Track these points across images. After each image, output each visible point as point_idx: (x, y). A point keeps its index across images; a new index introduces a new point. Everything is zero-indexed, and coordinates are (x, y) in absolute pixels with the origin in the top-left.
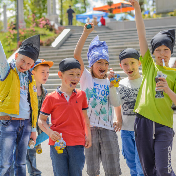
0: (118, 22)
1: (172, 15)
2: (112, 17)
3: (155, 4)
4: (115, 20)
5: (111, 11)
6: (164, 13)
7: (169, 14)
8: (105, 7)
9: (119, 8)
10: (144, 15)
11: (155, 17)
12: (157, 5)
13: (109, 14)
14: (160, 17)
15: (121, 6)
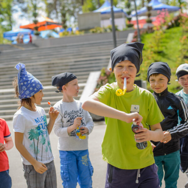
0: (43, 39)
1: (93, 32)
2: (38, 34)
3: (77, 20)
4: (41, 37)
5: (37, 28)
6: (87, 30)
7: (91, 31)
8: (31, 25)
9: (44, 25)
10: (68, 32)
11: (77, 33)
12: (79, 22)
13: (35, 32)
14: (83, 33)
15: (45, 23)
